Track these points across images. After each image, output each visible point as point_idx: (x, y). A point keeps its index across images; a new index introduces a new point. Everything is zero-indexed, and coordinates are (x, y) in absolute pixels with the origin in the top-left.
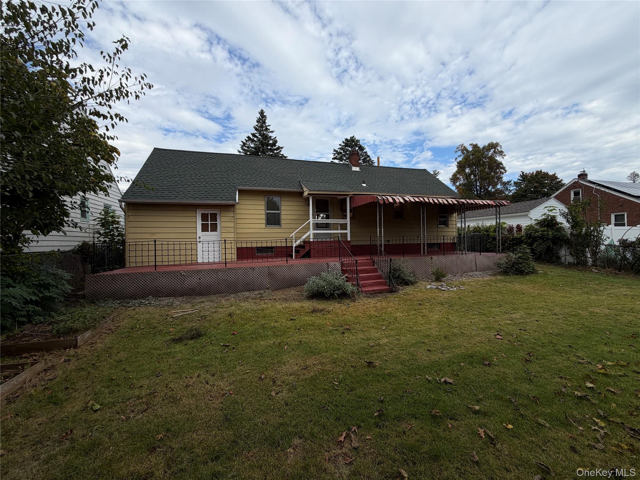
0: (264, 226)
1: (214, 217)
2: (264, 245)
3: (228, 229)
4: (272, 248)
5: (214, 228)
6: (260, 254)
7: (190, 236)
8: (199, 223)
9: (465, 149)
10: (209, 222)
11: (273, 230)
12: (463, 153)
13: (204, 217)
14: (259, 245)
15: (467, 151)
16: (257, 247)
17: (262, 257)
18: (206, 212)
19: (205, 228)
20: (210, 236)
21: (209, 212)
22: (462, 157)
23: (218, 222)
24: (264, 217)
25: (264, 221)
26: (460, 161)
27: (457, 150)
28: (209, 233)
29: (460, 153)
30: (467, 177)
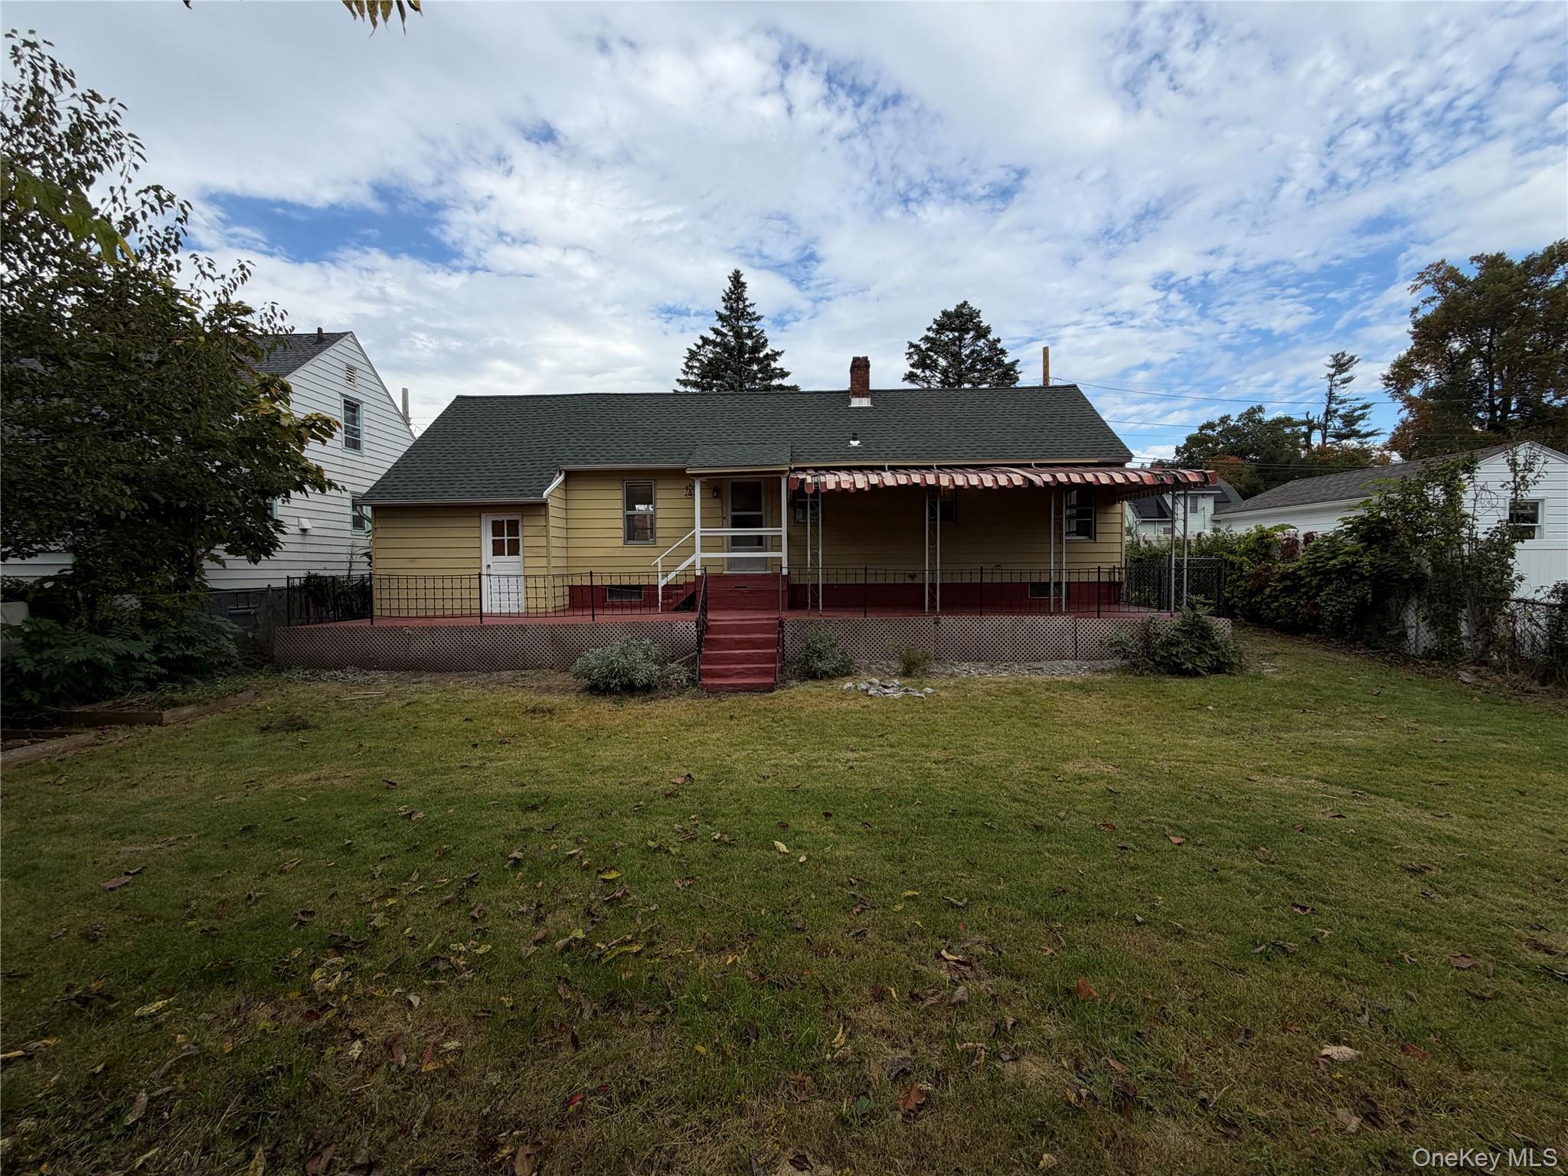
0: (620, 542)
1: (514, 528)
2: (625, 582)
3: (535, 550)
4: (639, 587)
5: (514, 550)
6: (616, 600)
7: (469, 563)
8: (487, 539)
9: (1453, 274)
10: (506, 538)
11: (637, 551)
12: (1443, 290)
13: (497, 528)
14: (616, 582)
15: (1461, 281)
16: (611, 586)
17: (622, 607)
18: (500, 519)
19: (498, 550)
20: (508, 564)
21: (505, 518)
22: (1437, 303)
23: (520, 537)
24: (620, 524)
25: (621, 533)
26: (1427, 319)
27: (1419, 282)
28: (506, 558)
29: (1429, 291)
30: (1456, 365)
